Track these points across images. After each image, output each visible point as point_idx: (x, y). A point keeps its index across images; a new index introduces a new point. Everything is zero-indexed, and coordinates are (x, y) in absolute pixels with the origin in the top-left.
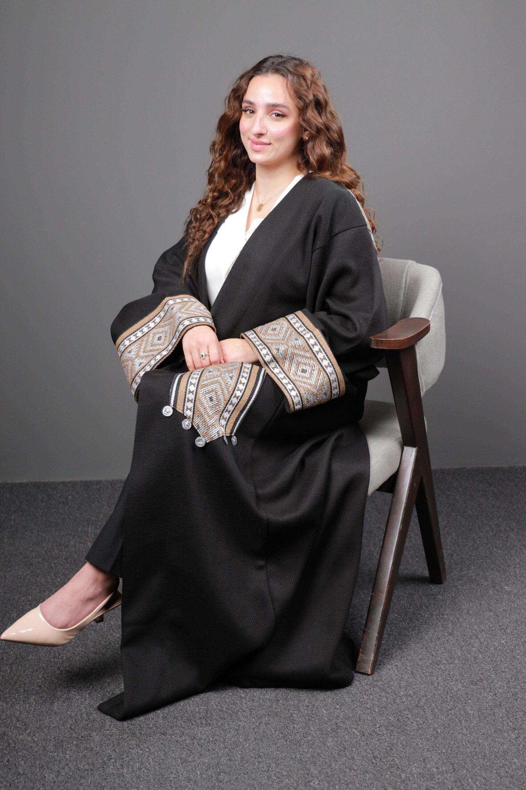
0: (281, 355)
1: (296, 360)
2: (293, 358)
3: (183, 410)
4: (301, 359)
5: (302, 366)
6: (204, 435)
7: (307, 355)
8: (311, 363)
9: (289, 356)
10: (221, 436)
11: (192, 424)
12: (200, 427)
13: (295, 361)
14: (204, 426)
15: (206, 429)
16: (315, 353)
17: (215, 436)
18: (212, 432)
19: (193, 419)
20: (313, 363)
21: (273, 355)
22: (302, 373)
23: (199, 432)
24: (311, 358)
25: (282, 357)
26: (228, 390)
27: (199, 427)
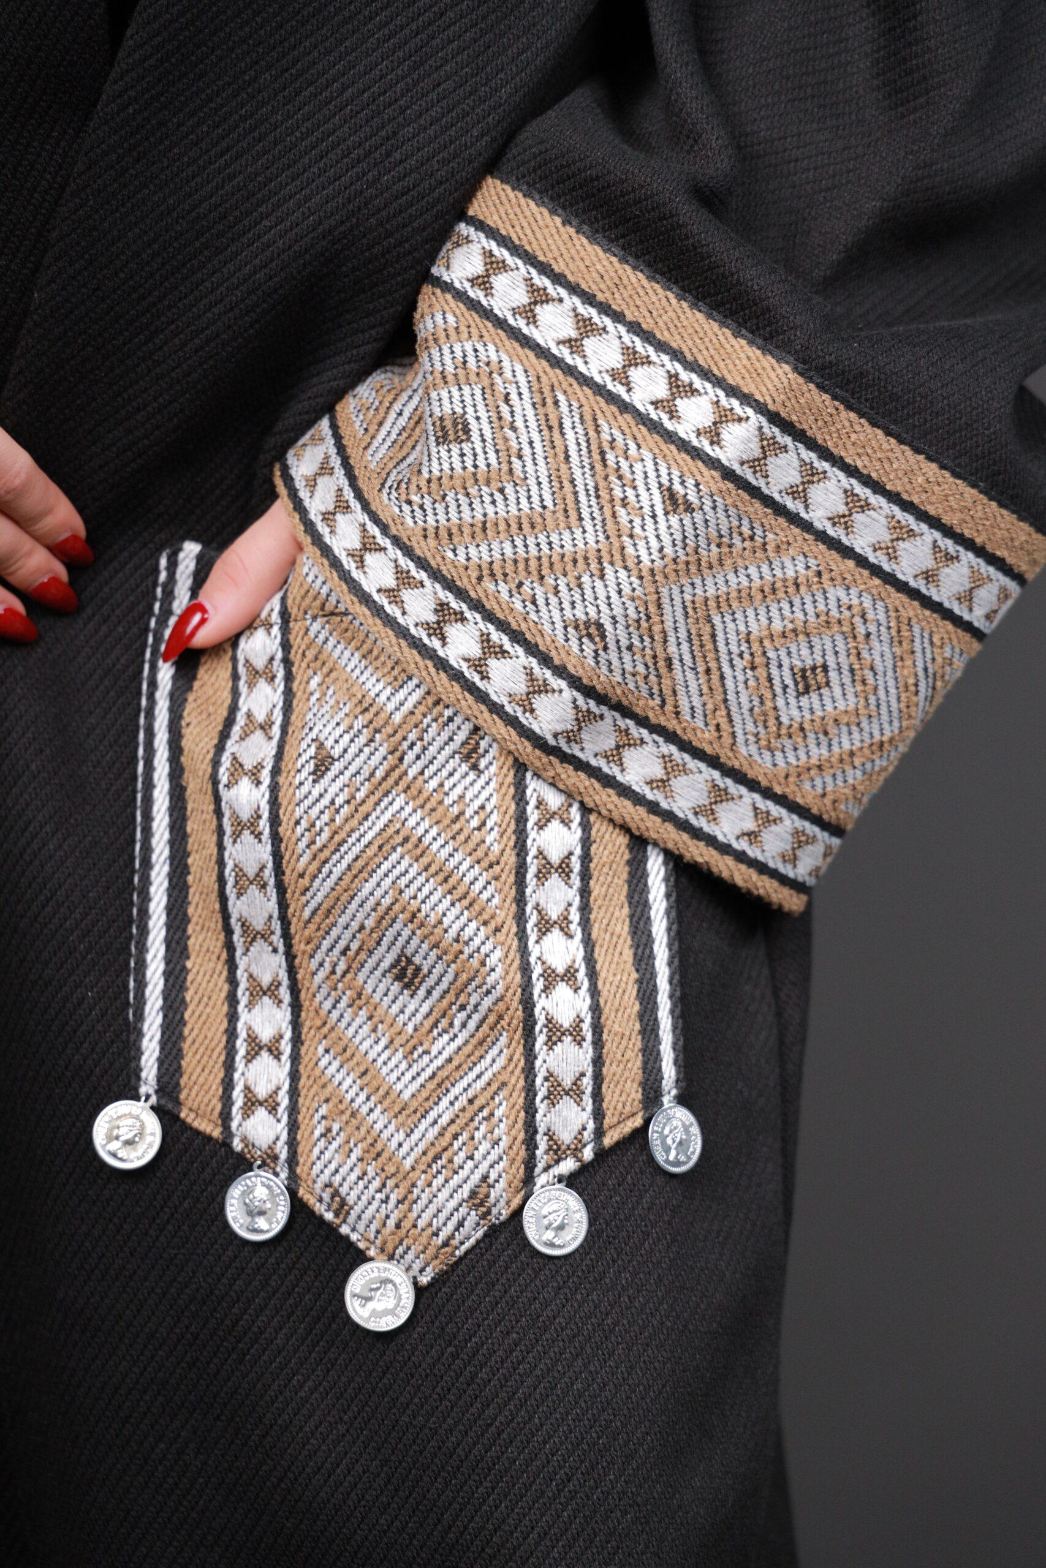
0: (627, 657)
1: (733, 638)
2: (713, 636)
3: (226, 1117)
4: (762, 611)
5: (783, 653)
6: (390, 1247)
7: (790, 573)
8: (833, 604)
9: (683, 634)
10: (505, 1214)
11: (293, 1193)
12: (351, 1200)
13: (734, 649)
14: (376, 1184)
15: (393, 1198)
16: (831, 532)
17: (461, 1224)
18: (432, 1208)
19: (292, 1161)
20: (845, 600)
21: (575, 683)
22: (804, 701)
23: (354, 1237)
24: (819, 574)
25: (641, 669)
26: (480, 853)
27: (343, 1203)
